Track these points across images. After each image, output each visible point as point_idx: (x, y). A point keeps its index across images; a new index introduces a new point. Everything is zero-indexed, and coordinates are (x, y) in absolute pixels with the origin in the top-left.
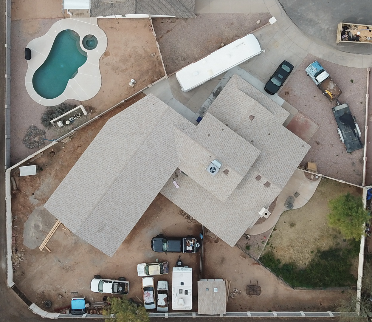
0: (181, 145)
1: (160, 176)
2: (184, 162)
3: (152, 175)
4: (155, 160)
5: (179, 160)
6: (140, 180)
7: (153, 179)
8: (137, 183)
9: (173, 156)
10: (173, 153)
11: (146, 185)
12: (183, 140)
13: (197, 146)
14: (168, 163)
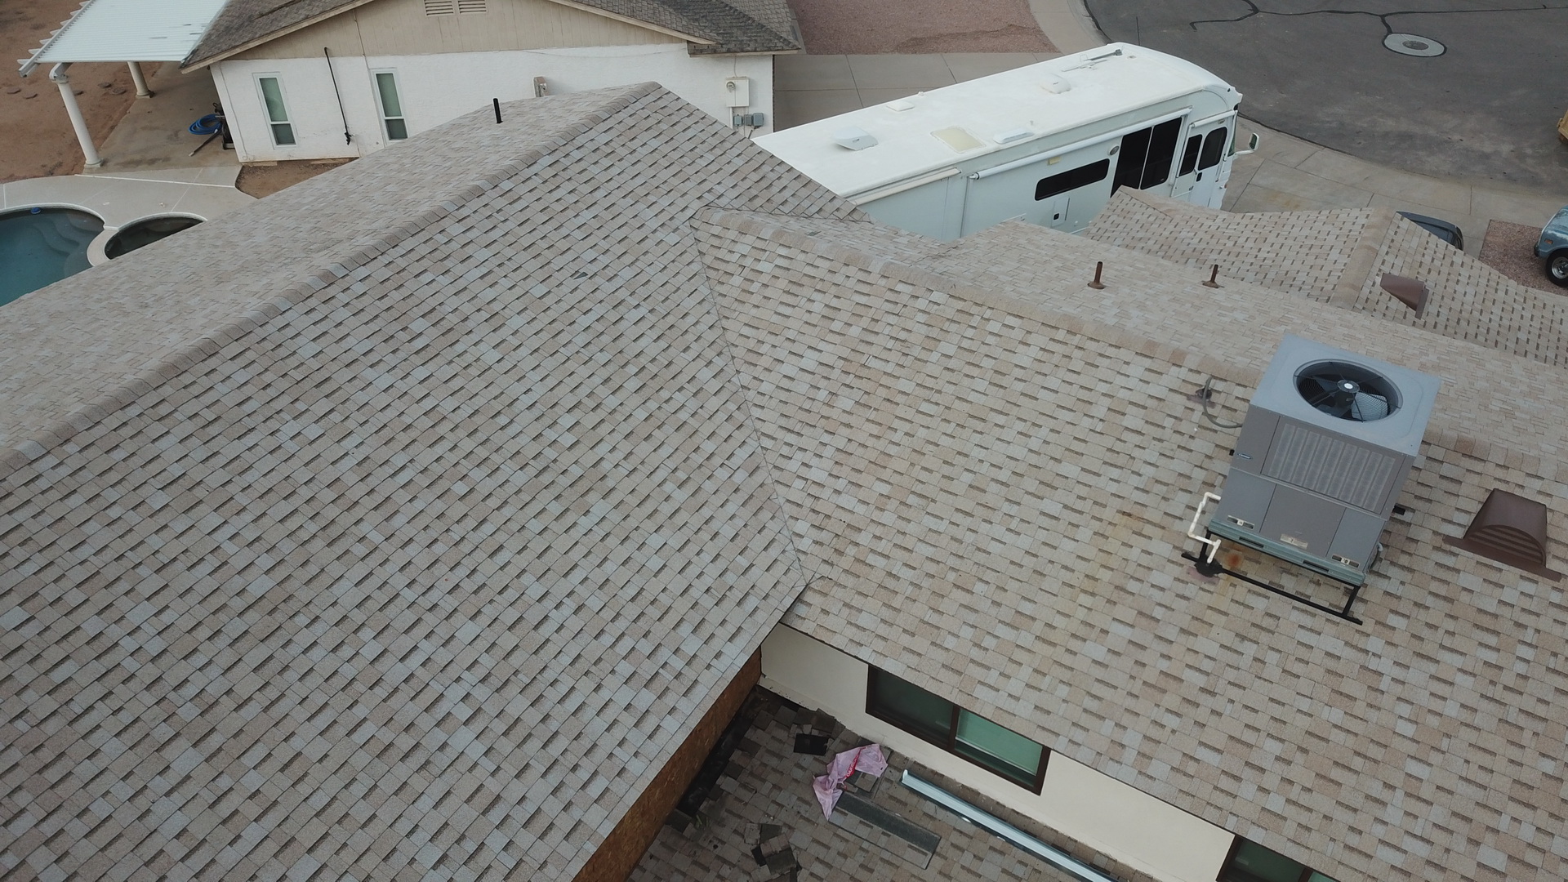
7: (405, 742)
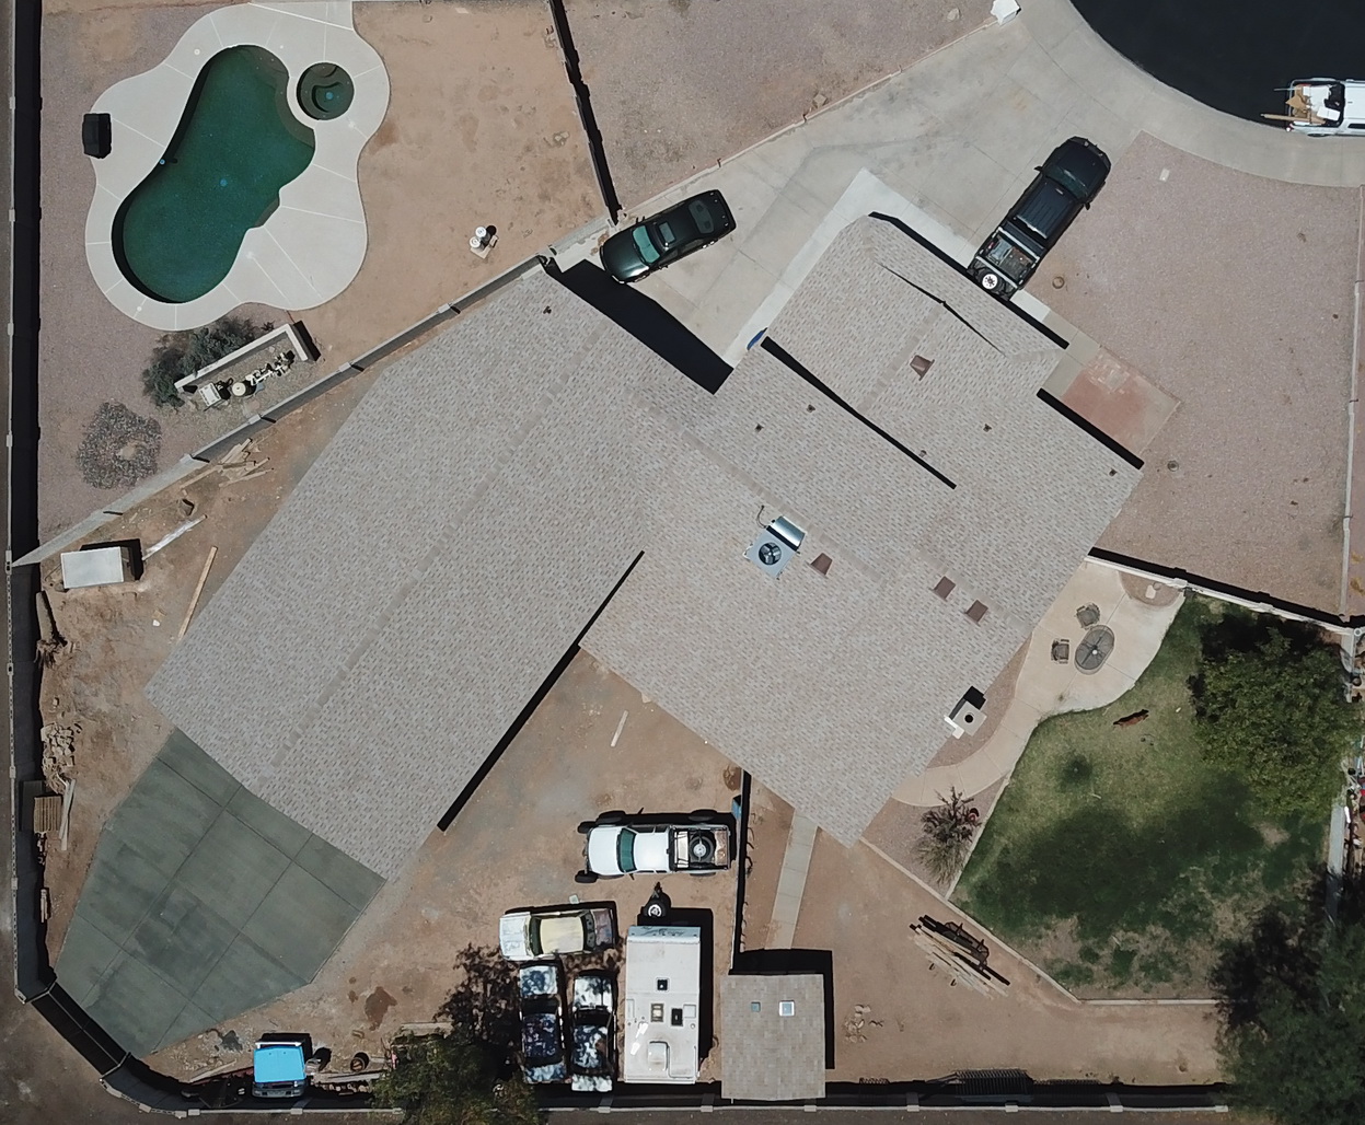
0: (656, 466)
1: (576, 582)
2: (665, 530)
3: (547, 576)
4: (556, 522)
5: (649, 523)
6: (502, 595)
7: (551, 593)
8: (489, 605)
9: (627, 506)
10: (623, 497)
11: (524, 615)
12: (660, 445)
13: (711, 467)
14: (607, 532)
